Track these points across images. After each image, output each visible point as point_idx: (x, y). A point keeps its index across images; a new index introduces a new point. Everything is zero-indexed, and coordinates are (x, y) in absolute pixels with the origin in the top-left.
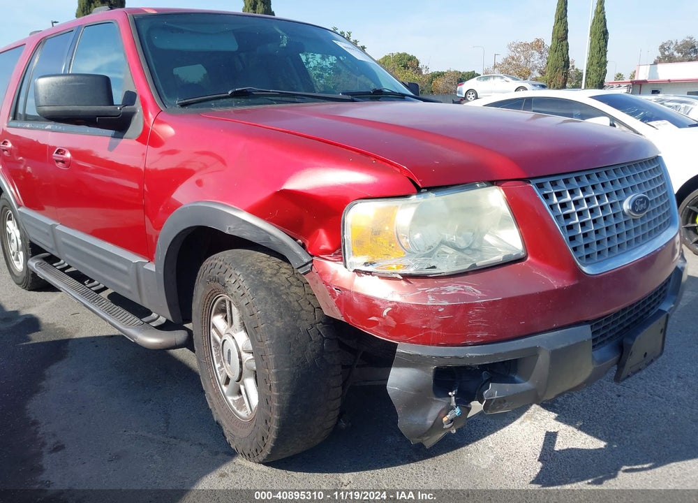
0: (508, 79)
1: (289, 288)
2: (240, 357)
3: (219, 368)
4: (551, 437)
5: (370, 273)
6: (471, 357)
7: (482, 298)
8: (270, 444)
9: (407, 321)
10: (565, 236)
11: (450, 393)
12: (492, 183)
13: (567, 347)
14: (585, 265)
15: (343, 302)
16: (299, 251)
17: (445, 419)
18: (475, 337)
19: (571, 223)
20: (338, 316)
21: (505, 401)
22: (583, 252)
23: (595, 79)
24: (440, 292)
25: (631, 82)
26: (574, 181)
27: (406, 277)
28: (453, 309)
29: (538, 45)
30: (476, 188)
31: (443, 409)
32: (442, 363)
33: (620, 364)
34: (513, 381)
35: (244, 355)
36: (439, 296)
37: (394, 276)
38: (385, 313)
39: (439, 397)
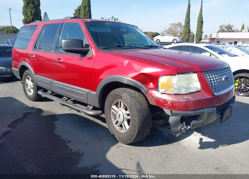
0: (171, 36)
1: (139, 98)
2: (123, 116)
3: (113, 120)
4: (201, 139)
5: (165, 93)
6: (190, 114)
7: (193, 100)
8: (134, 137)
9: (175, 105)
10: (211, 86)
11: (184, 123)
12: (194, 72)
13: (210, 112)
14: (215, 93)
15: (157, 101)
16: (145, 88)
17: (182, 129)
18: (191, 109)
19: (212, 83)
20: (155, 104)
21: (196, 125)
22: (214, 90)
23: (199, 37)
24: (183, 98)
25: (210, 38)
26: (212, 73)
27: (175, 94)
28: (186, 102)
29: (180, 24)
30: (190, 74)
31: (182, 127)
32: (183, 115)
33: (221, 118)
34: (198, 120)
35: (124, 115)
36: (183, 99)
37: (172, 94)
38: (169, 103)
39: (181, 123)
